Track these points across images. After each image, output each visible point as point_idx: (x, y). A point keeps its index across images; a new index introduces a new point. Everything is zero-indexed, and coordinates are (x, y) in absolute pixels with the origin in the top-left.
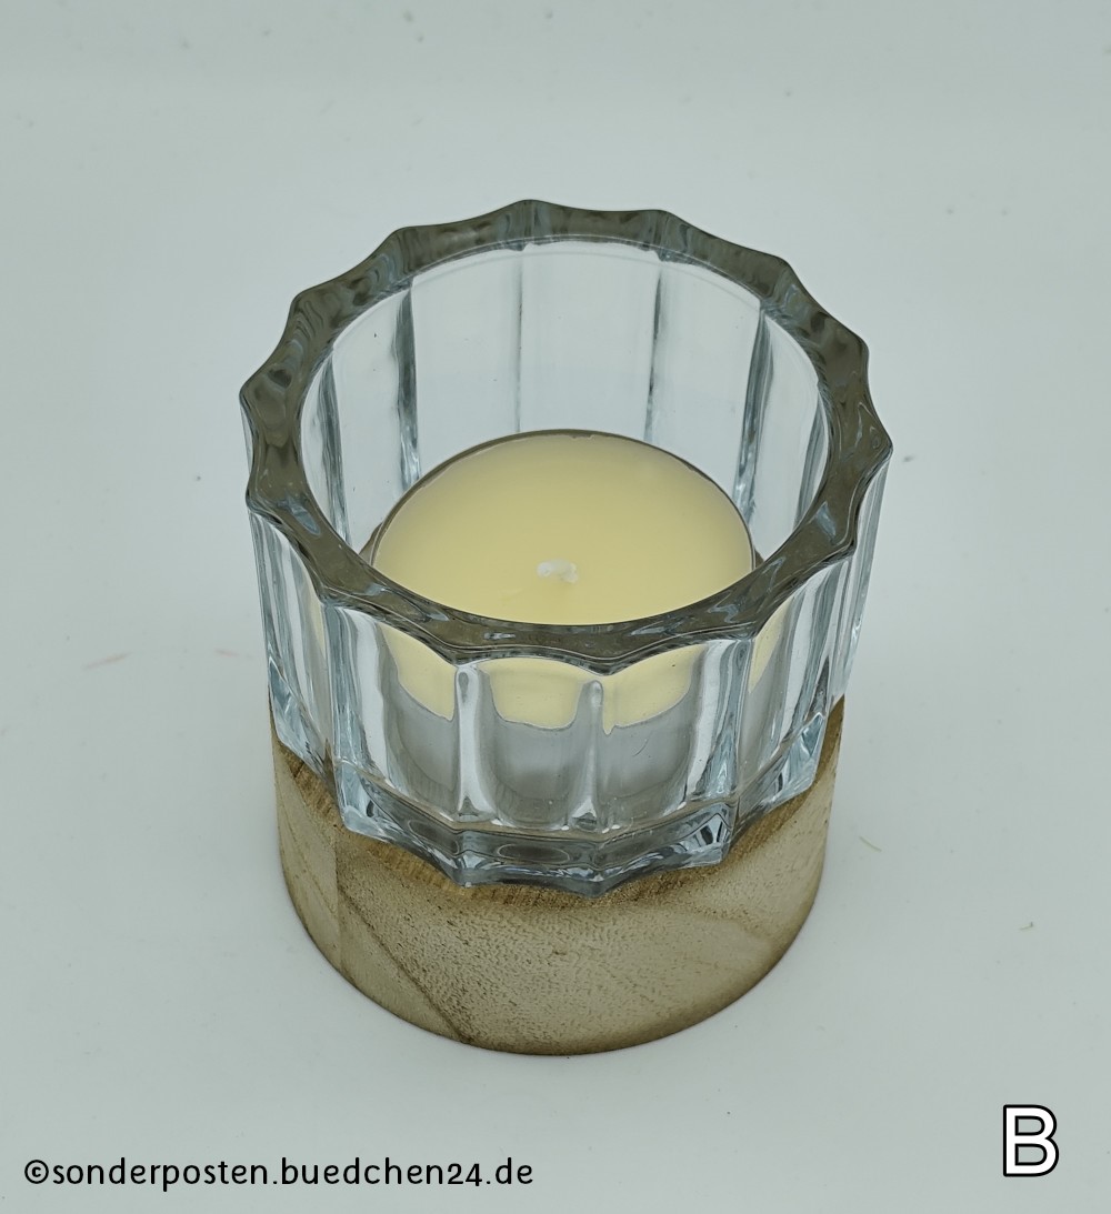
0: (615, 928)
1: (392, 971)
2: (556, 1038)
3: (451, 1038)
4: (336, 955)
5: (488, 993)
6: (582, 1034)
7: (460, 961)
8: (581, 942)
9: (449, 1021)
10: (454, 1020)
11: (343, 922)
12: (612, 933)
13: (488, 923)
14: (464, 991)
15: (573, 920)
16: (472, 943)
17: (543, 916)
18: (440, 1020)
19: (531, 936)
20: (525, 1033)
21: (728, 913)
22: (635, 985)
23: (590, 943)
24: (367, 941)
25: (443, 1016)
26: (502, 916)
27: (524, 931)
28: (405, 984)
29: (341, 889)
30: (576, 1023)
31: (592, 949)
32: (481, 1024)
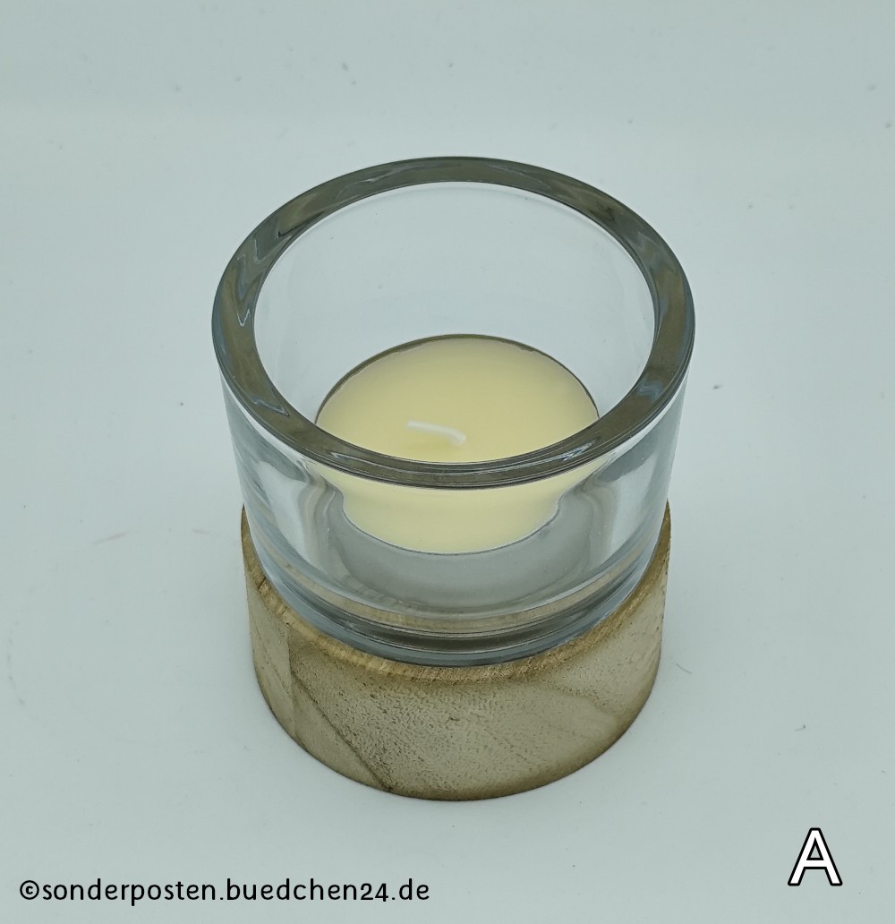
0: (495, 700)
1: (332, 735)
2: (455, 787)
3: (375, 787)
4: (292, 726)
5: (402, 751)
6: (472, 784)
7: (381, 726)
8: (470, 710)
9: (374, 774)
10: (378, 774)
11: (295, 700)
12: (493, 703)
13: (400, 695)
14: (384, 750)
15: (463, 693)
16: (389, 712)
17: (440, 690)
18: (368, 773)
19: (432, 706)
20: (431, 783)
21: (581, 691)
22: (512, 746)
23: (477, 711)
24: (313, 714)
25: (370, 770)
26: (410, 690)
27: (427, 702)
28: (343, 747)
29: (293, 673)
30: (469, 775)
31: (478, 716)
32: (398, 776)
